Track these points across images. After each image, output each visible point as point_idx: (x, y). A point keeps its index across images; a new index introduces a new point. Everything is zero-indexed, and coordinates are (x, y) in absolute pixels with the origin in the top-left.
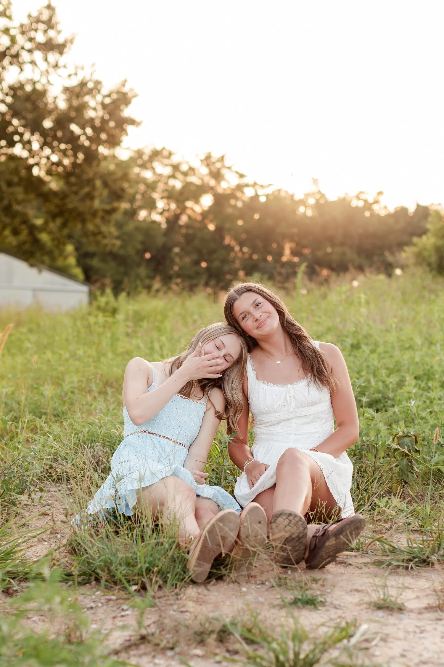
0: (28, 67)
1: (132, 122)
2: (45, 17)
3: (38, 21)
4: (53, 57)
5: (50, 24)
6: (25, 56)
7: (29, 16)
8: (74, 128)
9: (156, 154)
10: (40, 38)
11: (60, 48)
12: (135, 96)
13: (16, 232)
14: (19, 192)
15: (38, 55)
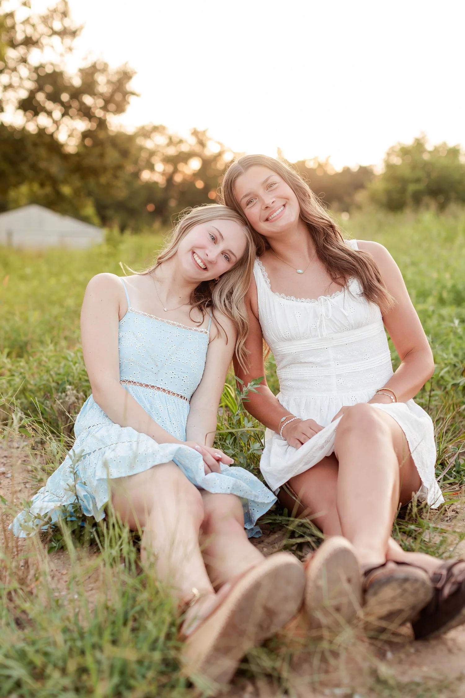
0: (47, 49)
1: (133, 94)
2: (61, 8)
3: (55, 11)
4: (68, 40)
5: (65, 14)
6: (45, 40)
7: (48, 9)
8: (88, 100)
9: (155, 129)
10: (57, 26)
11: (74, 34)
12: (135, 73)
13: (42, 185)
14: (43, 152)
15: (56, 38)
